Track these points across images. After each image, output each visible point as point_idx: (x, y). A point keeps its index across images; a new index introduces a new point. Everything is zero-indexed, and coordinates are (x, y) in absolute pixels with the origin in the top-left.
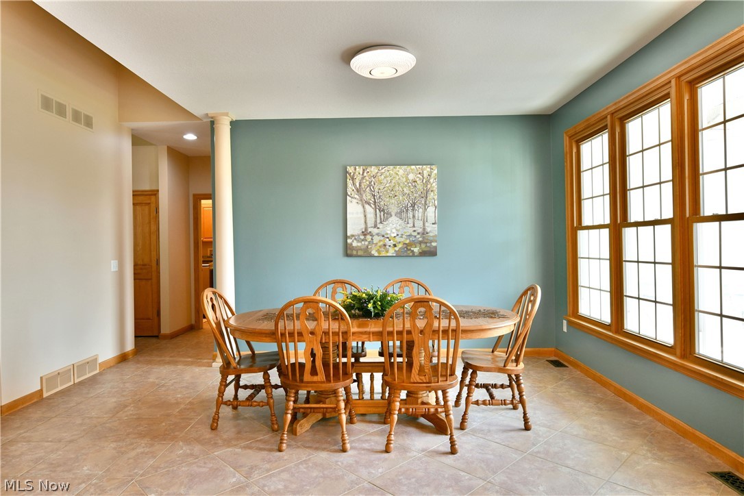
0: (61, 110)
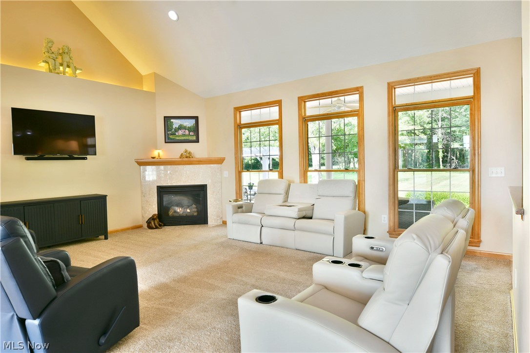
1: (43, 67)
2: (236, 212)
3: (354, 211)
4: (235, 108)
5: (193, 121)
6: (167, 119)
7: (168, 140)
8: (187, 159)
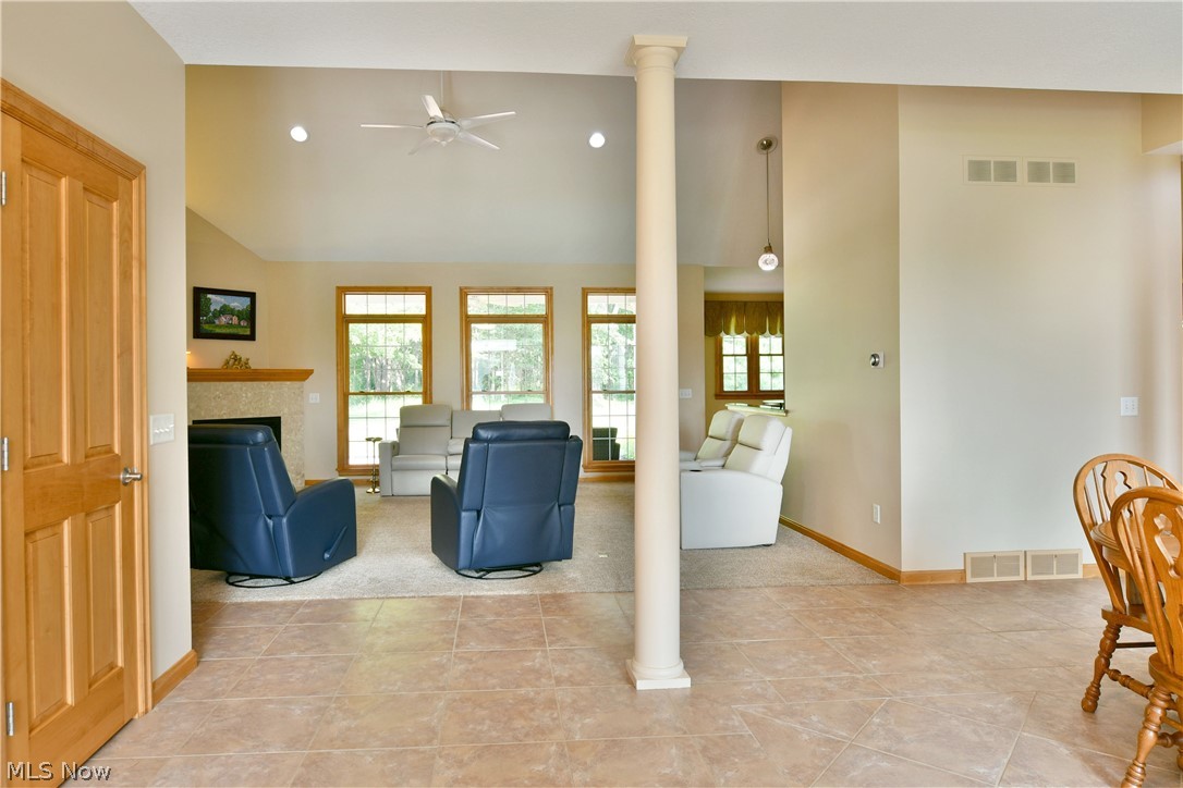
0: (1007, 171)
4: (336, 288)
5: (247, 300)
6: (199, 293)
7: (200, 333)
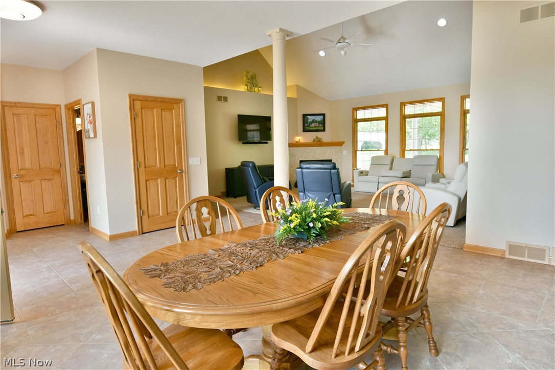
1: (243, 88)
2: (360, 175)
3: (436, 173)
4: (353, 108)
5: (322, 117)
6: (305, 116)
7: (305, 130)
8: (318, 143)
